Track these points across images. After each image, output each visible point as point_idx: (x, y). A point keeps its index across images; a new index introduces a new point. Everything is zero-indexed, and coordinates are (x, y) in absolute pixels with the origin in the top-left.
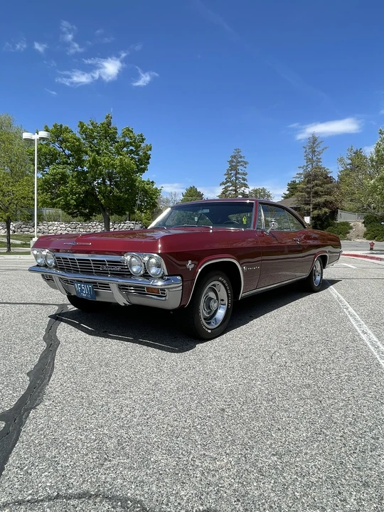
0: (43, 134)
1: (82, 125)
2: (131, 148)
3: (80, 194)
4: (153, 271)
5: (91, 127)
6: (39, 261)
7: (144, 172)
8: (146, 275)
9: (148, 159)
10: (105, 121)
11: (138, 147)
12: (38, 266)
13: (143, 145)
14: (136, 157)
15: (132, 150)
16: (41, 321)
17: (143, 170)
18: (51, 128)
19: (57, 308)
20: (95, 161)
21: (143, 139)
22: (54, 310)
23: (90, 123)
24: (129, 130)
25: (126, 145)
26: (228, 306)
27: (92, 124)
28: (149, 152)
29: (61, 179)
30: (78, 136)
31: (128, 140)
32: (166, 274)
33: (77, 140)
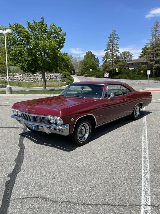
0: (8, 31)
1: (29, 24)
2: (55, 35)
3: (29, 61)
4: (58, 122)
5: (33, 24)
6: (15, 113)
7: (62, 48)
8: (56, 124)
9: (64, 41)
10: (40, 20)
11: (58, 34)
12: (14, 115)
13: (61, 33)
14: (58, 40)
15: (55, 36)
16: (17, 137)
17: (62, 47)
18: (12, 25)
19: (22, 130)
20: (36, 43)
21: (61, 30)
22: (21, 131)
23: (33, 22)
24: (53, 25)
25: (52, 33)
26: (90, 132)
27: (34, 22)
28: (64, 37)
29: (19, 53)
30: (27, 29)
31: (53, 31)
32: (63, 124)
33: (27, 32)
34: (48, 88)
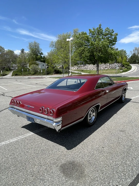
7: (114, 45)
9: (116, 39)
14: (111, 39)
21: (114, 31)
27: (94, 29)
33: (87, 37)
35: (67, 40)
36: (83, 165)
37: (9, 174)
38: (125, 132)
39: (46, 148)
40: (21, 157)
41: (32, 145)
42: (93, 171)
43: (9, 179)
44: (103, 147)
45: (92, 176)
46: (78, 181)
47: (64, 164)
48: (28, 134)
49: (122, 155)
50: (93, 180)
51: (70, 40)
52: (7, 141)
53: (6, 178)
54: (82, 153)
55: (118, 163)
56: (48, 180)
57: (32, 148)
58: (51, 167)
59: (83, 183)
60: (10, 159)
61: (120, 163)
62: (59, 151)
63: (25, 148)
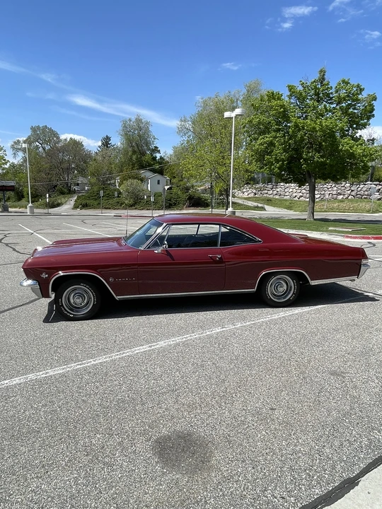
1: (291, 88)
3: (283, 161)
5: (300, 88)
7: (363, 128)
9: (372, 112)
10: (317, 76)
13: (364, 95)
14: (356, 111)
15: (350, 104)
17: (364, 126)
21: (362, 90)
23: (299, 84)
27: (303, 84)
28: (373, 103)
32: (27, 279)
33: (282, 106)
34: (318, 215)
35: (227, 114)
36: (210, 445)
37: (37, 445)
38: (344, 377)
39: (128, 397)
40: (68, 410)
41: (97, 388)
42: (232, 461)
43: (35, 454)
44: (272, 409)
45: (228, 470)
46: (190, 477)
47: (165, 437)
48: (91, 360)
49: (317, 431)
50: (228, 479)
51: (233, 115)
52: (41, 373)
53: (29, 451)
54: (216, 417)
55: (302, 449)
56: (121, 467)
57: (96, 394)
58: (134, 440)
59: (200, 483)
60: (42, 414)
61: (307, 449)
62: (160, 408)
63: (80, 393)
